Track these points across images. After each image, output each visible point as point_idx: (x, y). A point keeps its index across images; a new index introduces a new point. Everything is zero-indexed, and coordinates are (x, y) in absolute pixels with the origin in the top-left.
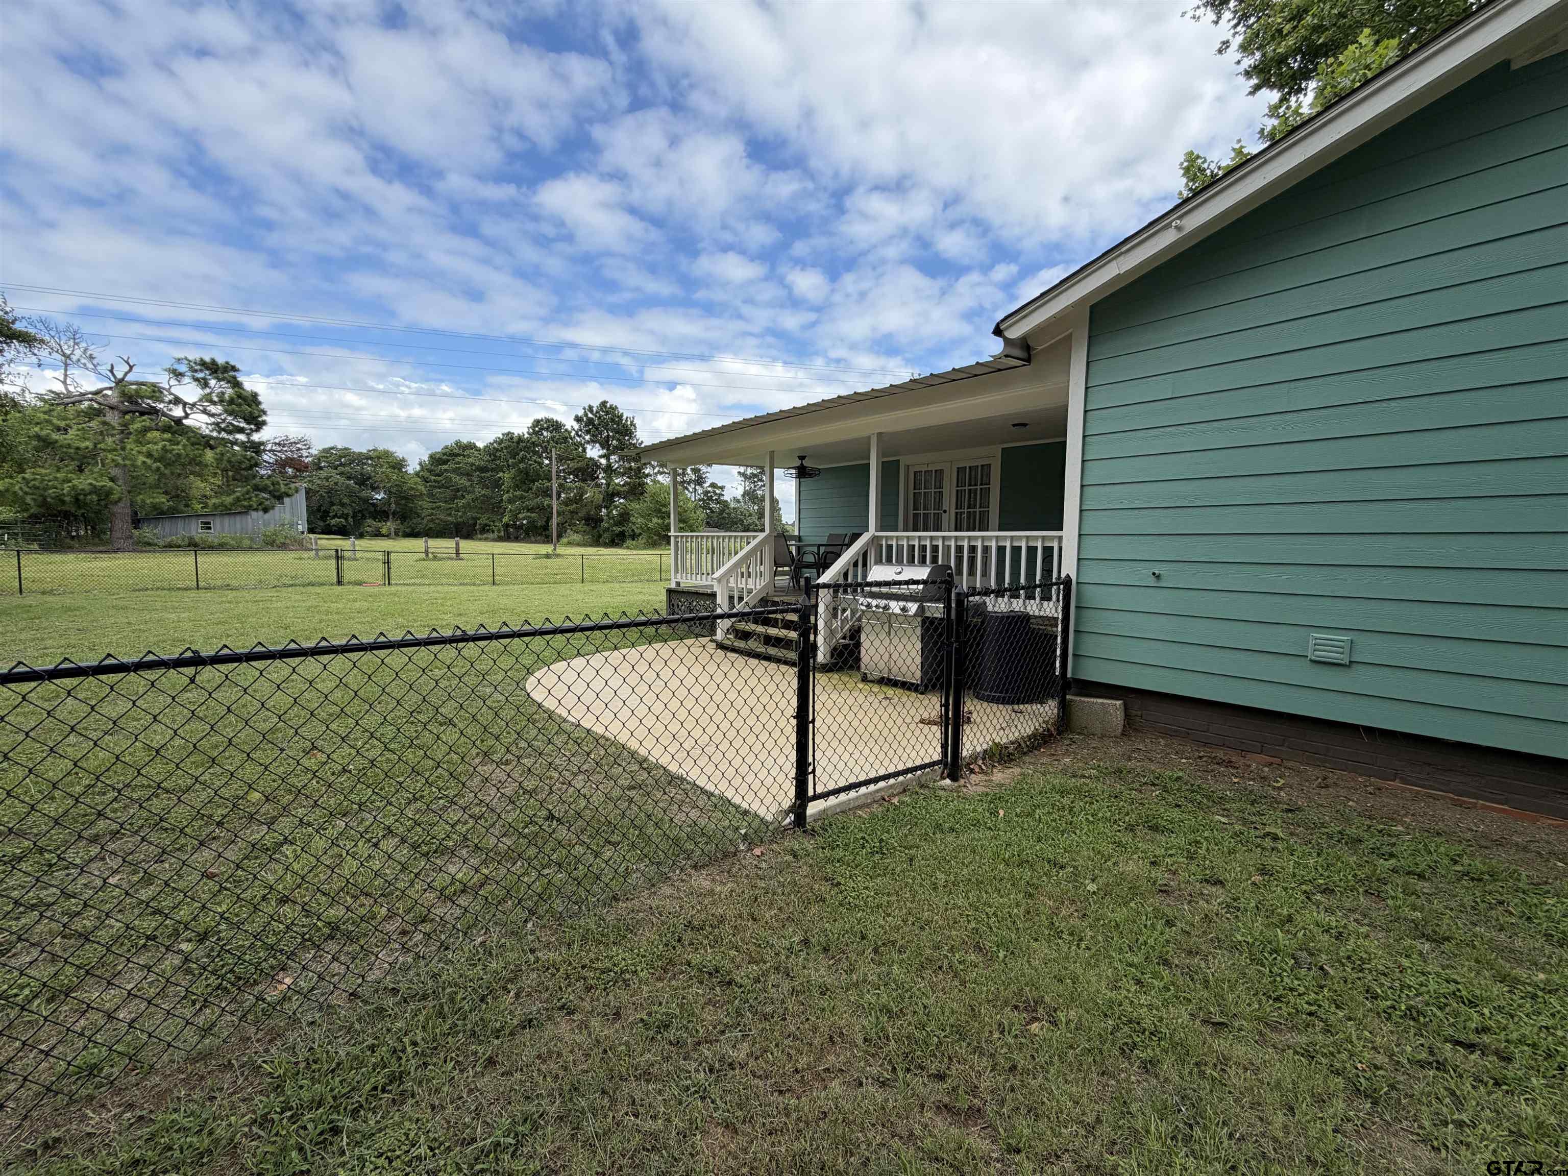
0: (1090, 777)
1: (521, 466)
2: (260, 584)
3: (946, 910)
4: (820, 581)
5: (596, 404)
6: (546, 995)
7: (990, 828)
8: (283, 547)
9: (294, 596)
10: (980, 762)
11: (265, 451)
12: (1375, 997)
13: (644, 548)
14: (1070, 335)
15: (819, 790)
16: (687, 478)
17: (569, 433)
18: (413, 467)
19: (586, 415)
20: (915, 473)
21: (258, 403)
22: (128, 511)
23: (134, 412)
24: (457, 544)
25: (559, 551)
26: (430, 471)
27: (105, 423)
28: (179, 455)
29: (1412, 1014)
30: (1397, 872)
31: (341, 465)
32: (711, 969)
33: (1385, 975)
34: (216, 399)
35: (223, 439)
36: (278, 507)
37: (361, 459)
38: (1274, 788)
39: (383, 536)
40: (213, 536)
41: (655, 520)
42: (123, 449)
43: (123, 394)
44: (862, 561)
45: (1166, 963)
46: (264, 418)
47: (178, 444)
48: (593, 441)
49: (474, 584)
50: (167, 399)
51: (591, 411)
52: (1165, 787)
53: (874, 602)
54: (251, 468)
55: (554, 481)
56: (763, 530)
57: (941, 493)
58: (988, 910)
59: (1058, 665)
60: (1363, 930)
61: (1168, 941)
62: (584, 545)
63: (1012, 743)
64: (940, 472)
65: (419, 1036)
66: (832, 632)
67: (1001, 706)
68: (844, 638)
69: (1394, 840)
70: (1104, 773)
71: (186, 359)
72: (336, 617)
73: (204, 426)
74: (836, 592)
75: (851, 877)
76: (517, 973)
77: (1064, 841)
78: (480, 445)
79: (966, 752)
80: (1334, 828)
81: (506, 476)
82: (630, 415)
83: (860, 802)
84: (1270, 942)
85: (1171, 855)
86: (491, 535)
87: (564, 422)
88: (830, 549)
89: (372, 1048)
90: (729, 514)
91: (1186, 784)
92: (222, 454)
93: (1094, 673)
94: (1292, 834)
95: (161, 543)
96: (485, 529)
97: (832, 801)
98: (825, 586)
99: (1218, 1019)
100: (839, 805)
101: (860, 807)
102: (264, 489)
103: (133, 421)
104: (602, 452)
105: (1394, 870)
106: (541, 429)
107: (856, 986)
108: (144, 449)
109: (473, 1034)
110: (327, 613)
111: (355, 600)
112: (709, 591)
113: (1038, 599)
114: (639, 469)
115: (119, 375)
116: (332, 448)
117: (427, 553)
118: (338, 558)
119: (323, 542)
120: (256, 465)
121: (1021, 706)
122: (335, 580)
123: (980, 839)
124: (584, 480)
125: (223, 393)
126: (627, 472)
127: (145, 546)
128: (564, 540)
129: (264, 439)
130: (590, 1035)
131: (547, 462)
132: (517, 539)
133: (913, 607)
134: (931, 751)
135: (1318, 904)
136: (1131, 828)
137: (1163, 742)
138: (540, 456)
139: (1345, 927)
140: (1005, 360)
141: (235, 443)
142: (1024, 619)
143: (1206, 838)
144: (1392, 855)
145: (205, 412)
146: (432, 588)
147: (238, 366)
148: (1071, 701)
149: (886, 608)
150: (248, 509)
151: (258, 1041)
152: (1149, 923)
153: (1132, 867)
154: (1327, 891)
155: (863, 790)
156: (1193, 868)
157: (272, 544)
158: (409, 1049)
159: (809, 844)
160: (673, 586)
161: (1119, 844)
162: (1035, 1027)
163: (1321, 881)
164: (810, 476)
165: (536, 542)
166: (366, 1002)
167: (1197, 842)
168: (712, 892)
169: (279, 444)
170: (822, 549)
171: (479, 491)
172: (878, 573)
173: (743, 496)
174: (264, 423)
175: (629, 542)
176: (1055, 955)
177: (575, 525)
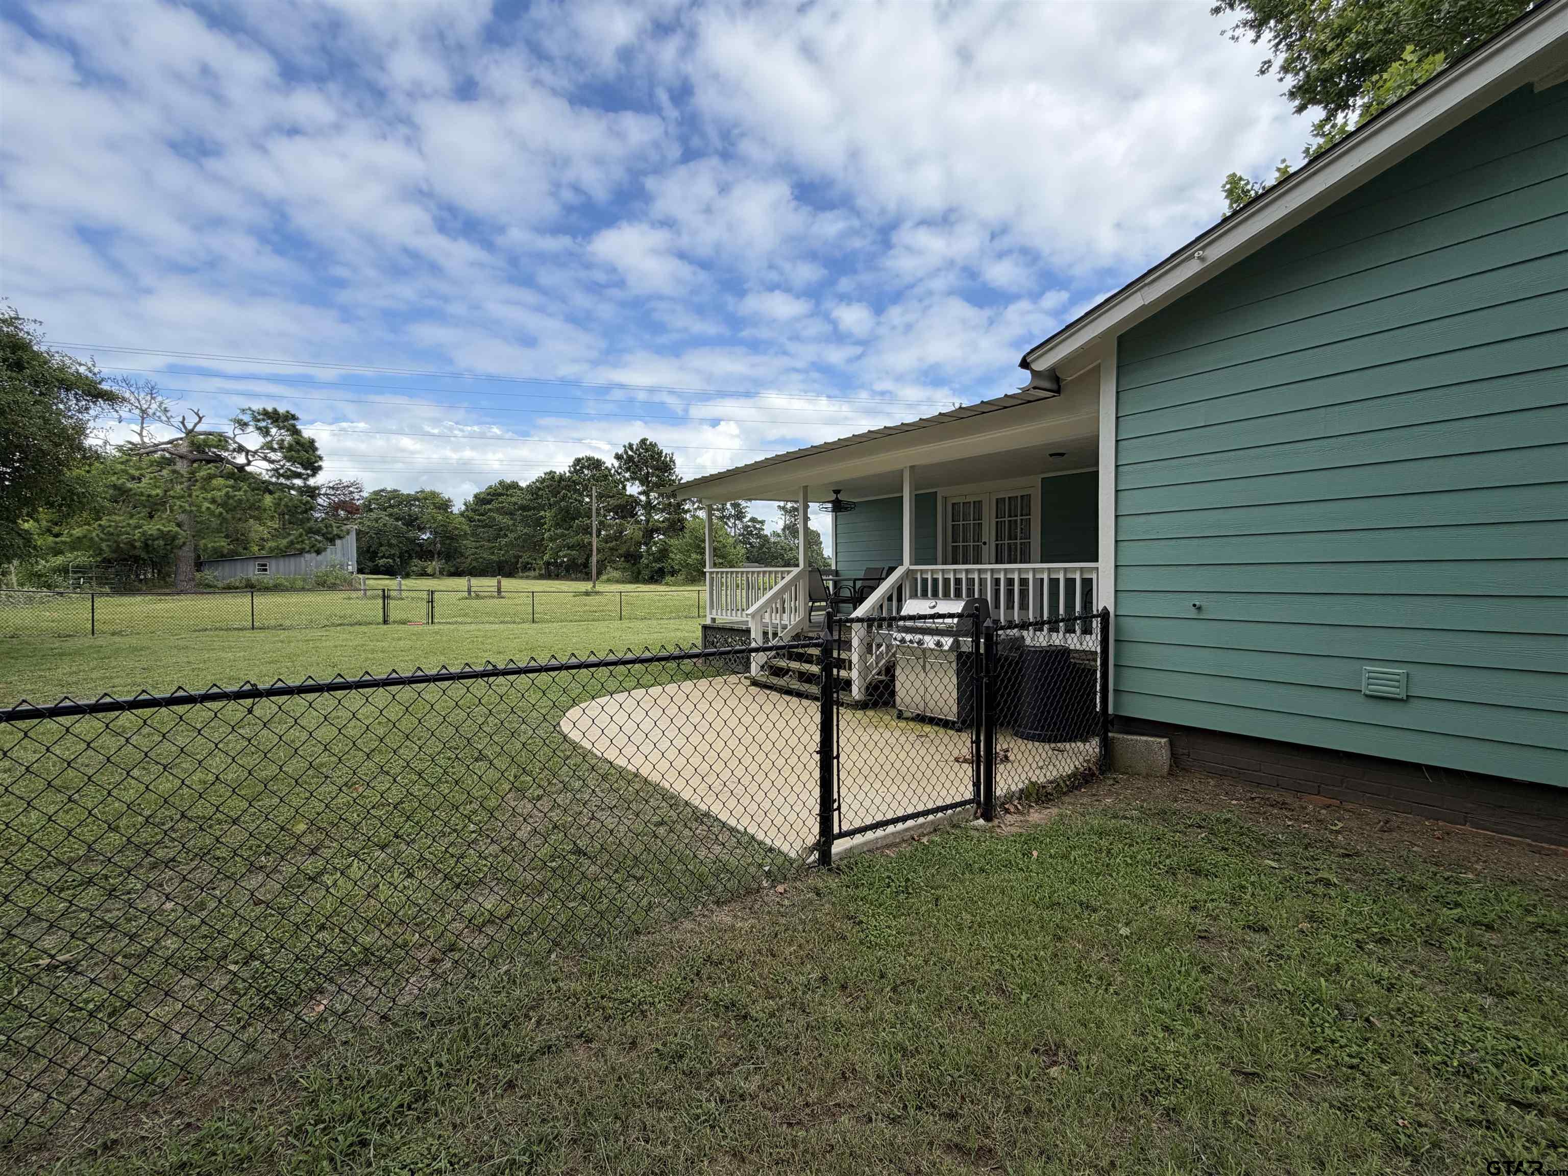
0: (1132, 819)
1: (563, 504)
2: (310, 625)
3: (970, 951)
4: (853, 616)
5: (636, 442)
6: (564, 1024)
7: (1022, 869)
8: (333, 587)
9: (340, 636)
10: (1016, 802)
11: (319, 494)
12: (1426, 1051)
13: (684, 585)
14: (1099, 366)
15: (845, 828)
16: (726, 513)
17: (610, 470)
18: (458, 507)
19: (626, 452)
20: (953, 504)
21: (315, 449)
22: (192, 555)
23: (201, 461)
24: (499, 582)
25: (598, 588)
26: (474, 511)
27: (174, 472)
28: (240, 501)
29: (1467, 1071)
30: (1463, 922)
31: (391, 506)
32: (727, 1001)
33: (1437, 1028)
34: (276, 446)
35: (281, 484)
36: (330, 548)
37: (409, 500)
38: (1332, 831)
39: (428, 575)
40: (268, 578)
41: (694, 556)
42: (190, 496)
43: (192, 443)
44: (897, 595)
45: (1199, 1011)
46: (320, 463)
47: (240, 490)
48: (633, 479)
49: (514, 622)
50: (231, 448)
51: (631, 449)
52: (1212, 829)
53: (908, 637)
54: (306, 511)
55: (594, 518)
56: (797, 566)
57: (980, 525)
58: (1013, 951)
59: (1098, 700)
60: (1418, 982)
61: (1202, 988)
62: (623, 582)
63: (1051, 782)
64: (978, 505)
65: (444, 1058)
66: (867, 669)
67: (1036, 744)
68: (879, 674)
69: (1461, 889)
70: (1146, 815)
71: (250, 409)
72: (381, 655)
73: (264, 472)
74: (870, 627)
75: (873, 915)
76: (539, 1002)
77: (1098, 883)
78: (523, 484)
79: (1000, 790)
80: (1394, 874)
81: (548, 514)
82: (669, 452)
83: (888, 841)
84: (1313, 992)
85: (1212, 900)
86: (532, 573)
87: (604, 459)
88: (868, 583)
89: (400, 1068)
90: (769, 549)
91: (1235, 826)
92: (280, 499)
93: (1136, 709)
94: (1348, 880)
95: (220, 585)
96: (527, 567)
97: (858, 839)
98: (859, 620)
99: (1250, 1069)
100: (865, 844)
101: (888, 846)
102: (318, 532)
103: (200, 468)
104: (641, 489)
105: (1459, 920)
106: (582, 468)
107: (873, 1023)
108: (209, 496)
109: (495, 1058)
110: (373, 651)
111: (400, 639)
112: (744, 627)
113: (1078, 632)
114: (679, 505)
115: (190, 426)
116: (382, 491)
117: (469, 592)
118: (385, 597)
119: (371, 582)
120: (312, 508)
121: (1059, 745)
122: (381, 620)
123: (1010, 881)
124: (623, 517)
125: (283, 441)
126: (667, 508)
127: (206, 588)
128: (604, 577)
129: (319, 483)
130: (606, 1061)
131: (587, 500)
132: (557, 577)
133: (947, 642)
134: (962, 789)
135: (1370, 954)
136: (1172, 872)
137: (1212, 783)
138: (581, 494)
139: (1399, 978)
140: (1032, 392)
141: (293, 487)
142: (1064, 653)
143: (1253, 884)
144: (1457, 905)
145: (265, 458)
146: (473, 627)
147: (298, 414)
148: (1113, 738)
149: (920, 643)
150: (301, 552)
151: (296, 1057)
152: (1183, 969)
153: (1167, 911)
154: (1382, 940)
155: (891, 829)
156: (1235, 914)
157: (324, 584)
158: (434, 1070)
159: (833, 882)
160: (708, 622)
161: (1158, 888)
162: (1054, 1071)
163: (1375, 930)
164: (846, 509)
165: (576, 579)
166: (395, 1024)
167: (1243, 887)
168: (732, 928)
169: (333, 488)
170: (859, 584)
171: (521, 530)
172: (912, 607)
173: (784, 530)
174: (320, 468)
175: (669, 579)
176: (1081, 999)
177: (614, 562)
